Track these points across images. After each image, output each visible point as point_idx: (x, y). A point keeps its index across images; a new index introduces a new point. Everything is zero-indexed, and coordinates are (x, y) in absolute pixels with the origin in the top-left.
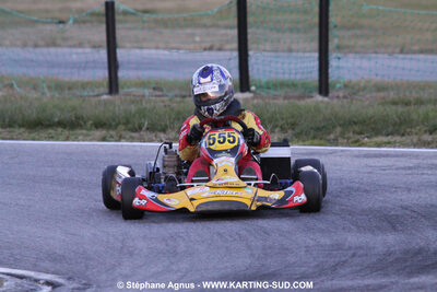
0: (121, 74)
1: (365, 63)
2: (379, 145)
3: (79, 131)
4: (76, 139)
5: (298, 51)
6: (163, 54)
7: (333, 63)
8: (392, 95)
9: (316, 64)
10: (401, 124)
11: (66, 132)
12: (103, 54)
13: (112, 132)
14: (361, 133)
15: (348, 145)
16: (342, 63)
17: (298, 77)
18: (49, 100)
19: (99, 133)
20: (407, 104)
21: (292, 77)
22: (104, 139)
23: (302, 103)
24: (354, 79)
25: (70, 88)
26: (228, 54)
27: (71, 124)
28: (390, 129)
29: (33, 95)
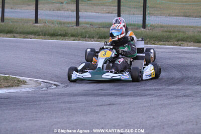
0: (80, 20)
1: (157, 19)
2: (161, 45)
3: (66, 38)
4: (65, 40)
5: (136, 14)
6: (94, 14)
7: (147, 18)
8: (165, 29)
9: (142, 19)
10: (168, 38)
11: (62, 38)
12: (75, 13)
13: (77, 38)
14: (155, 41)
15: (151, 44)
16: (150, 19)
17: (136, 22)
18: (57, 27)
19: (72, 38)
20: (170, 32)
21: (134, 22)
22: (74, 40)
24: (154, 24)
25: (64, 24)
27: (64, 35)
28: (164, 40)
29: (52, 26)
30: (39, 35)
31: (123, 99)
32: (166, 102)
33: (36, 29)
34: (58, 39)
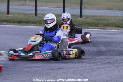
0: (38, 12)
1: (90, 11)
2: (92, 29)
3: (28, 24)
4: (28, 26)
5: (76, 8)
6: (47, 8)
7: (83, 11)
8: (95, 18)
9: (79, 11)
10: (97, 24)
11: (26, 24)
12: (34, 8)
13: (36, 24)
14: (88, 26)
15: (86, 28)
16: (85, 11)
17: (76, 14)
18: (22, 17)
19: (33, 24)
20: (99, 20)
21: (74, 14)
22: (34, 26)
23: (76, 19)
24: (87, 15)
25: (27, 15)
26: (61, 9)
27: (27, 22)
28: (95, 25)
29: (19, 16)
30: (10, 22)
31: (67, 65)
32: (96, 67)
33: (8, 18)
34: (23, 25)
